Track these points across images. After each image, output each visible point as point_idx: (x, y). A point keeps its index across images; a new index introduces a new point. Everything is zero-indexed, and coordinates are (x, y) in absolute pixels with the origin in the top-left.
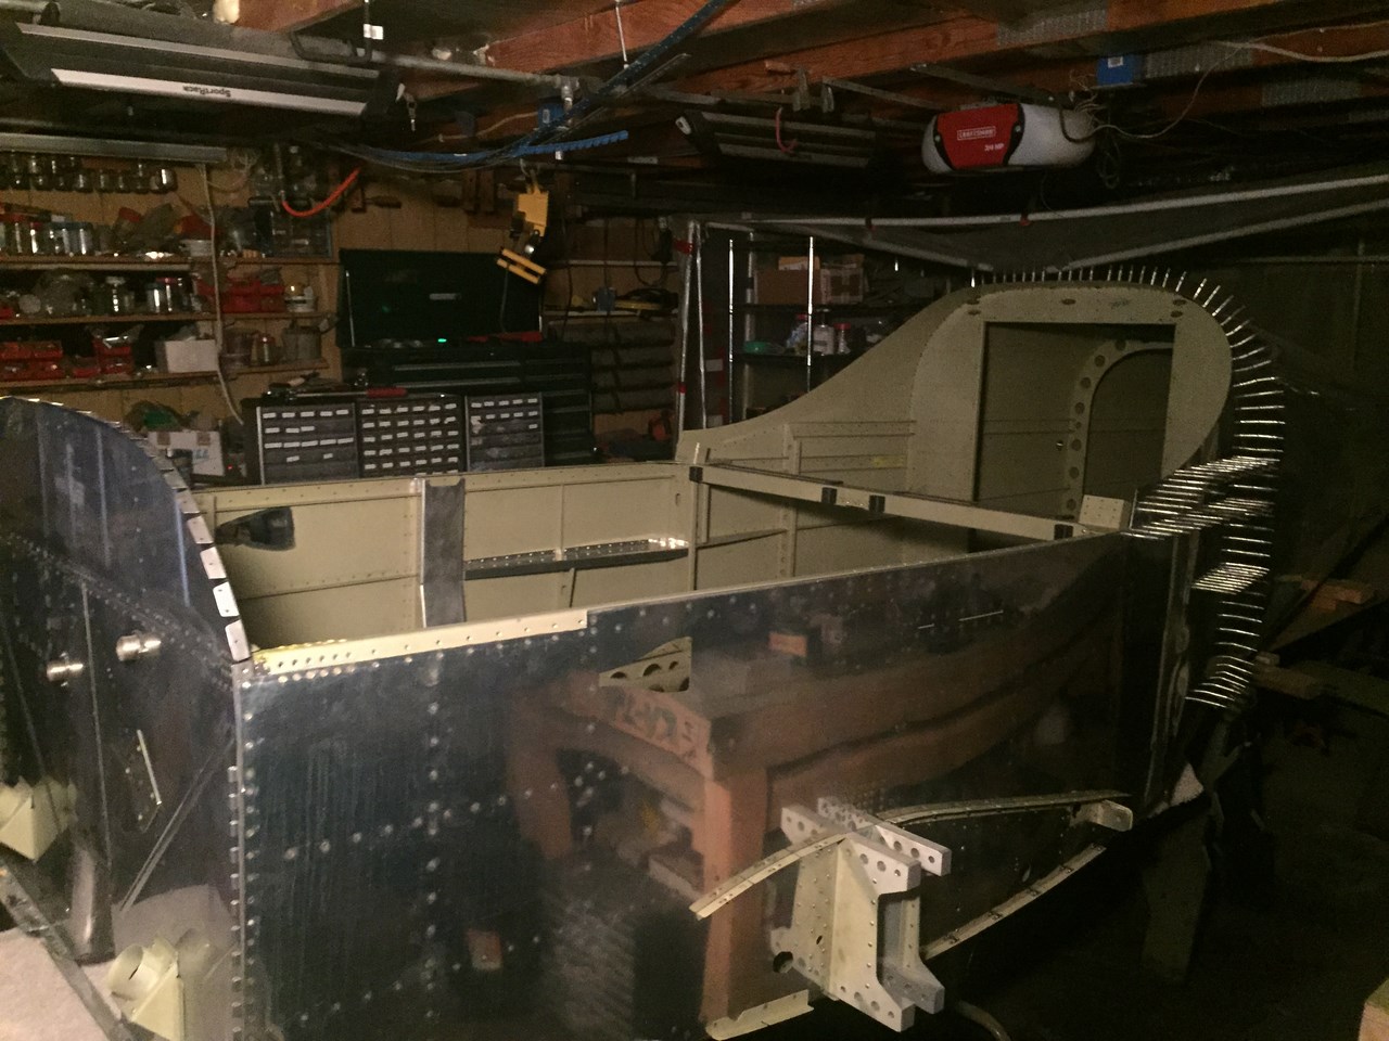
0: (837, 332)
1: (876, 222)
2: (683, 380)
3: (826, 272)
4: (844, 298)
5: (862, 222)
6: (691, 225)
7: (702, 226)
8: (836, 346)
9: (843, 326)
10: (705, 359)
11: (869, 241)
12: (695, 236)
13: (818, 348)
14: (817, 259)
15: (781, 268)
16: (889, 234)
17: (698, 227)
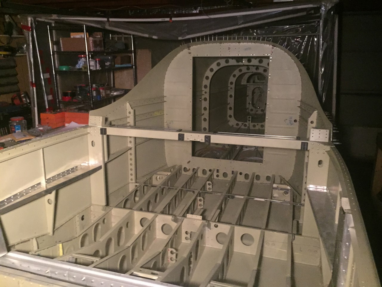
0: (96, 62)
1: (111, 20)
2: (34, 82)
3: (91, 39)
4: (98, 49)
5: (105, 19)
6: (29, 19)
7: (35, 19)
8: (96, 67)
9: (97, 59)
10: (43, 73)
11: (108, 27)
12: (31, 24)
13: (91, 68)
14: (87, 33)
15: (72, 37)
16: (117, 24)
17: (33, 19)
